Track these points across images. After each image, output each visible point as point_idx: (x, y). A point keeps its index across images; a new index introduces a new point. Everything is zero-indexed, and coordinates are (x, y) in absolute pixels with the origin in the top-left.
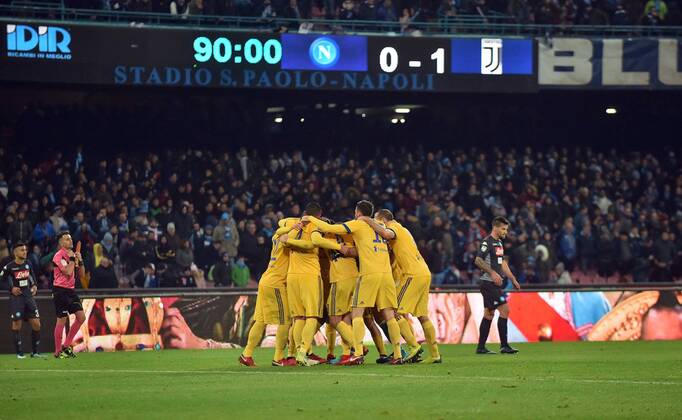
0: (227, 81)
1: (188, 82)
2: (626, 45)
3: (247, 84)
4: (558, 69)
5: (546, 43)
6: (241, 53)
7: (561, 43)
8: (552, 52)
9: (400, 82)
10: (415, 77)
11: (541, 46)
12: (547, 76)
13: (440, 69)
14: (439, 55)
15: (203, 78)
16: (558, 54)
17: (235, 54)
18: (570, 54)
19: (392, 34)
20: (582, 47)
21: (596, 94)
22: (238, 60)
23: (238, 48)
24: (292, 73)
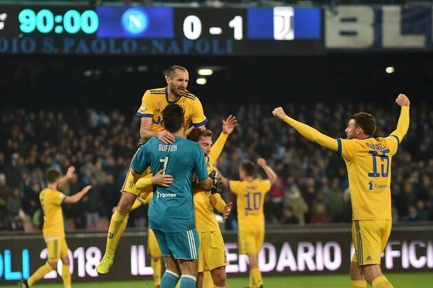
0: (49, 48)
1: (15, 50)
2: (403, 12)
3: (67, 50)
4: (344, 33)
5: (331, 10)
6: (61, 24)
7: (345, 11)
8: (337, 18)
9: (203, 47)
10: (215, 42)
11: (328, 13)
12: (334, 40)
13: (238, 35)
14: (237, 23)
15: (28, 46)
16: (344, 20)
17: (56, 24)
18: (353, 20)
19: (195, 5)
20: (365, 14)
21: (377, 55)
22: (59, 30)
23: (59, 19)
24: (107, 40)
